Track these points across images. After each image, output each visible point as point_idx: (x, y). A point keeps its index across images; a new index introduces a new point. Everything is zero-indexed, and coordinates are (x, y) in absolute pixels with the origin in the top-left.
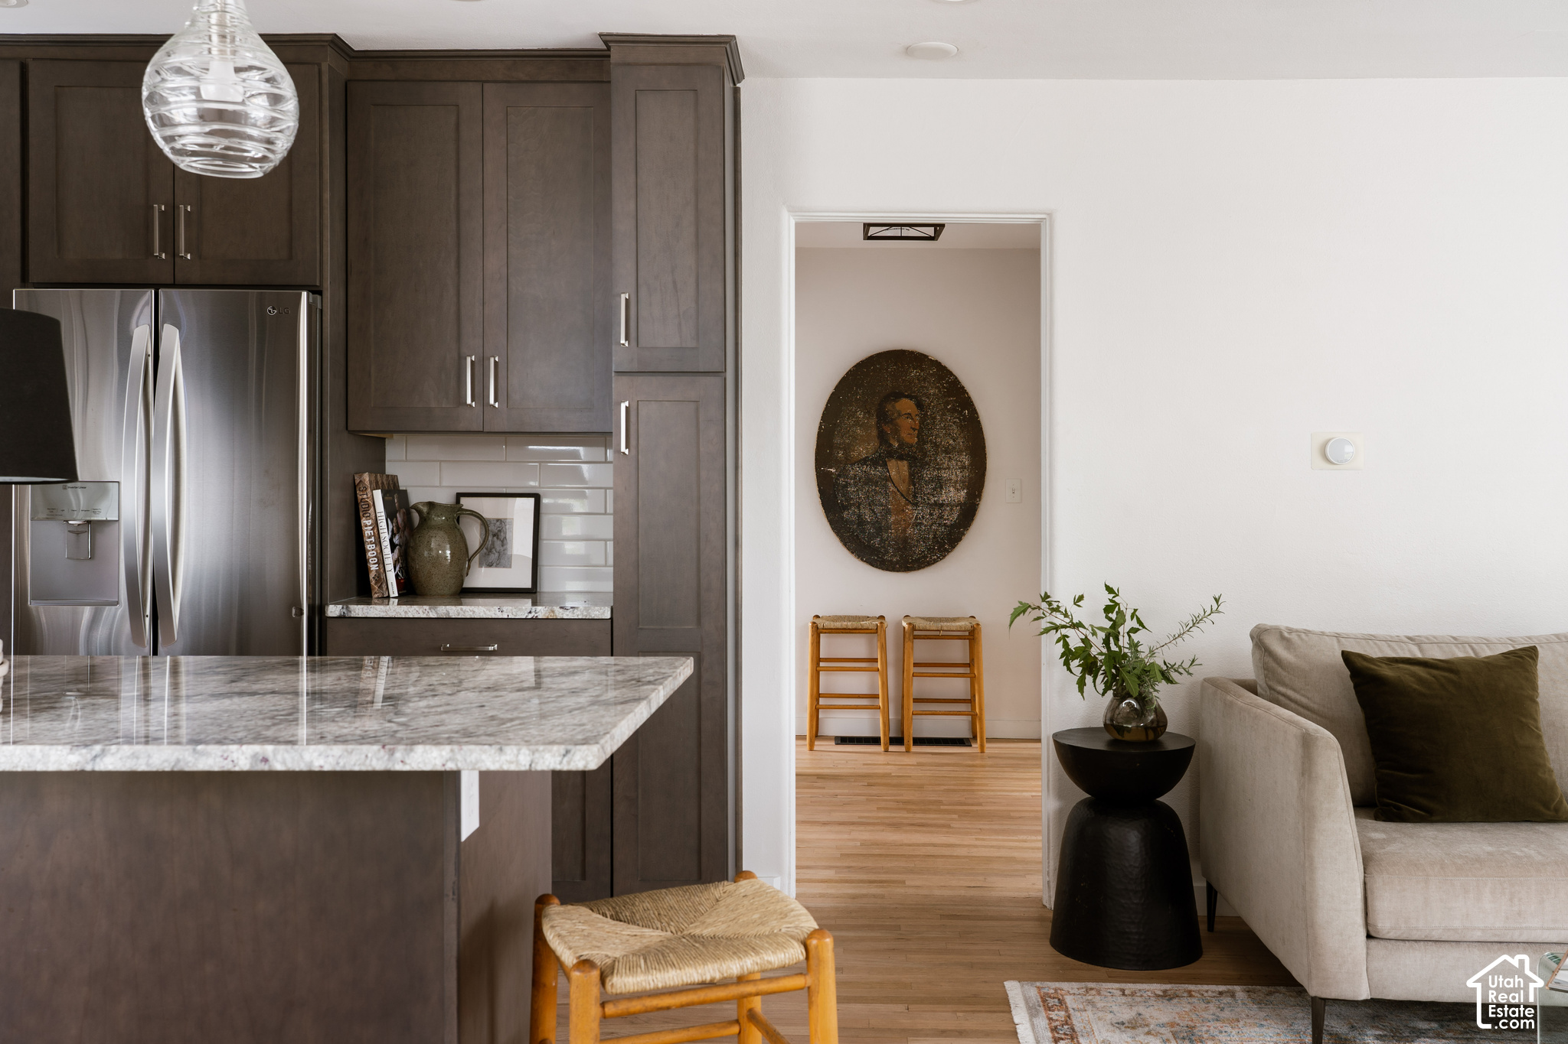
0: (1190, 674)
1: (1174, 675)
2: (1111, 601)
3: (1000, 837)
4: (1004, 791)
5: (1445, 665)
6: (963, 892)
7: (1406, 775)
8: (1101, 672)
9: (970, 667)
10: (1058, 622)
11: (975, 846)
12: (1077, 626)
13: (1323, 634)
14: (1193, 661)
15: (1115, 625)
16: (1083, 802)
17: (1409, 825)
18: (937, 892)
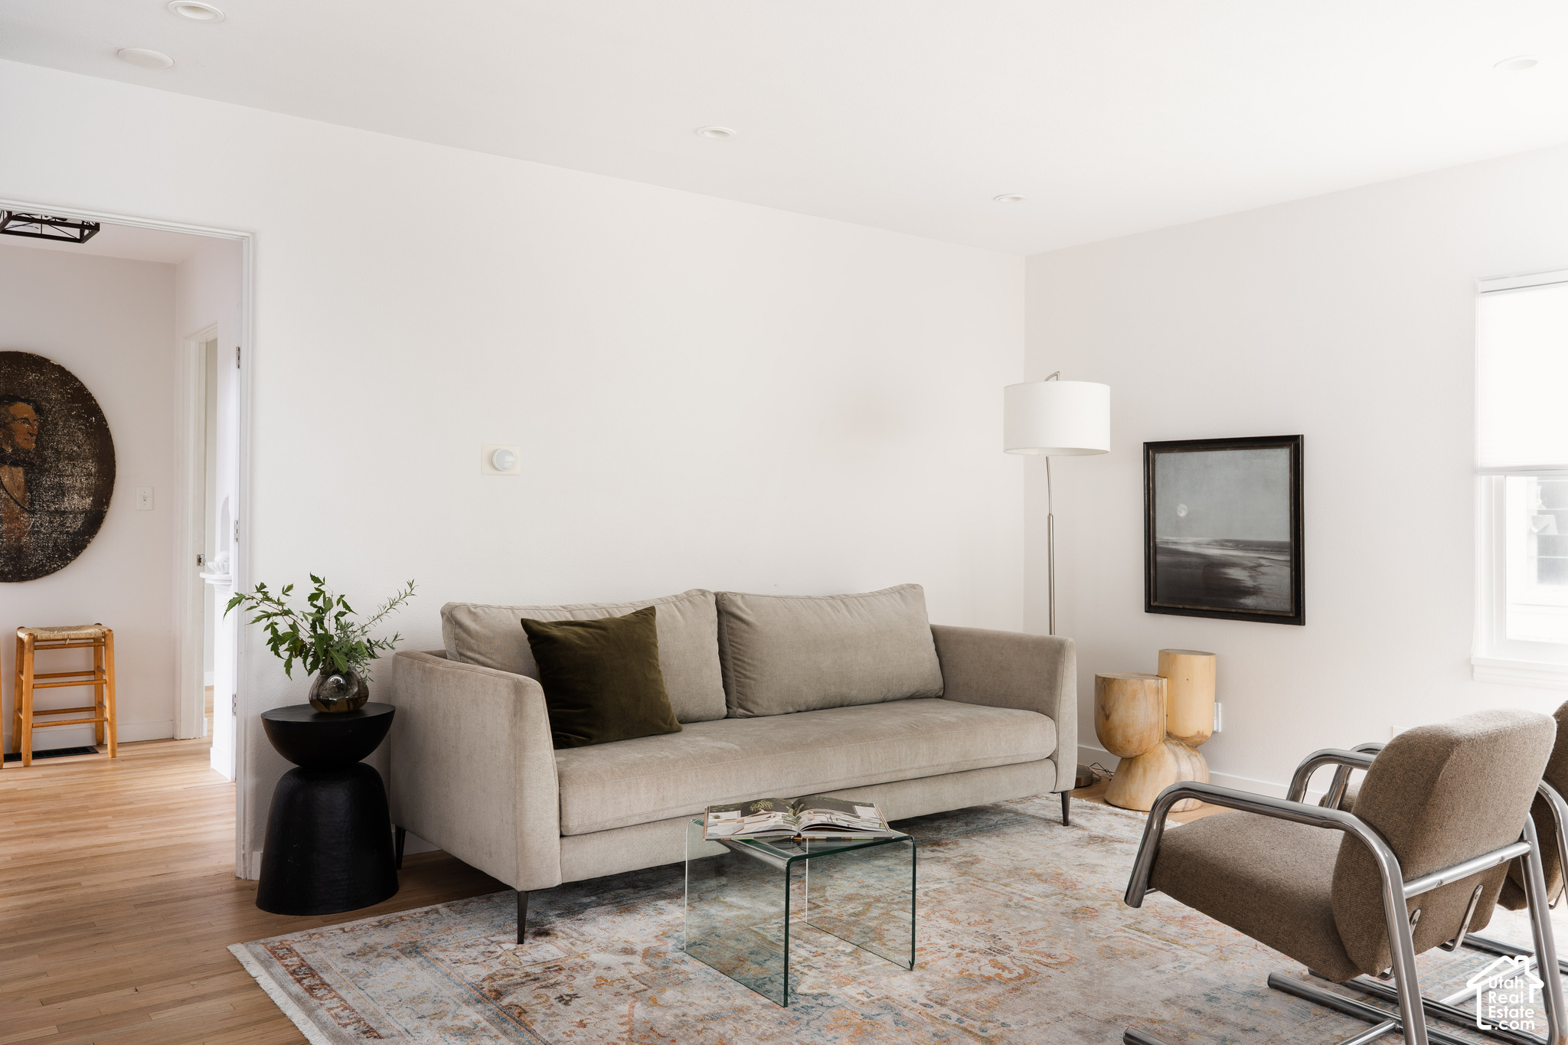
0: (393, 648)
1: (377, 650)
2: (317, 589)
3: (167, 828)
4: (152, 788)
5: (596, 624)
6: (148, 882)
7: (572, 711)
8: (311, 653)
9: (96, 674)
10: (270, 610)
11: (143, 840)
12: (287, 613)
13: (500, 607)
14: (396, 637)
15: (321, 611)
16: (292, 772)
17: (576, 749)
18: (120, 887)
